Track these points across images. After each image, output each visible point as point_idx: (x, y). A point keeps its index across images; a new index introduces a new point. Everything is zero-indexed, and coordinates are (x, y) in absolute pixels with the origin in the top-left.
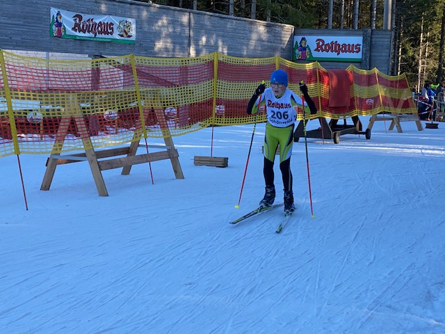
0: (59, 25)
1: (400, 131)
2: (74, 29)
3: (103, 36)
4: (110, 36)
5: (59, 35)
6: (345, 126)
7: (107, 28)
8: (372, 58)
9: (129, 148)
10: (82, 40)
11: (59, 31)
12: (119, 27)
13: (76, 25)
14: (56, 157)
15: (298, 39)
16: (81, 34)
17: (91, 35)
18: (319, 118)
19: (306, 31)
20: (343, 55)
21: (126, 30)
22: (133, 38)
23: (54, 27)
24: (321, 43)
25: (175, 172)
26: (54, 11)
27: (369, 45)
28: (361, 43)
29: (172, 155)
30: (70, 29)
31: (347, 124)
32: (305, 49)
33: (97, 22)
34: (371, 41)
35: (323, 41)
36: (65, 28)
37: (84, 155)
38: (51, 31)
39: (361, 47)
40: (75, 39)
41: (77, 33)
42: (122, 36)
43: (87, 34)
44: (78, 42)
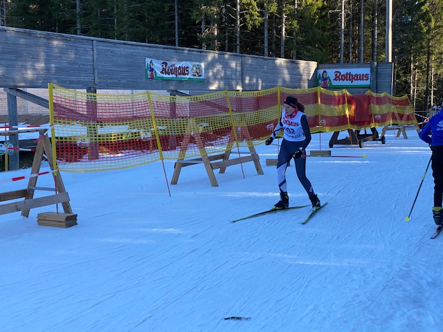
0: (152, 70)
1: (406, 137)
2: (162, 72)
3: (182, 76)
4: (187, 76)
5: (152, 78)
6: (366, 135)
7: (184, 71)
8: (379, 84)
9: (224, 155)
10: (168, 80)
11: (152, 74)
12: (193, 69)
13: (163, 69)
14: (181, 162)
15: (321, 72)
16: (167, 76)
17: (174, 76)
18: (348, 130)
19: (326, 65)
20: (356, 83)
21: (198, 71)
22: (202, 77)
23: (148, 71)
24: (338, 74)
25: (257, 170)
26: (148, 61)
27: (376, 74)
28: (369, 73)
29: (255, 158)
30: (159, 73)
31: (367, 133)
32: (326, 79)
33: (178, 66)
34: (377, 71)
35: (340, 73)
36: (155, 72)
37: (200, 159)
38: (146, 74)
39: (369, 76)
40: (163, 79)
41: (164, 75)
42: (195, 76)
43: (171, 76)
44: (165, 82)
